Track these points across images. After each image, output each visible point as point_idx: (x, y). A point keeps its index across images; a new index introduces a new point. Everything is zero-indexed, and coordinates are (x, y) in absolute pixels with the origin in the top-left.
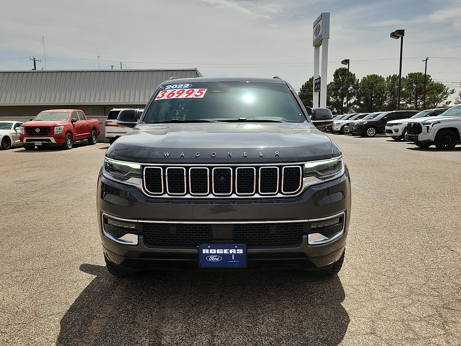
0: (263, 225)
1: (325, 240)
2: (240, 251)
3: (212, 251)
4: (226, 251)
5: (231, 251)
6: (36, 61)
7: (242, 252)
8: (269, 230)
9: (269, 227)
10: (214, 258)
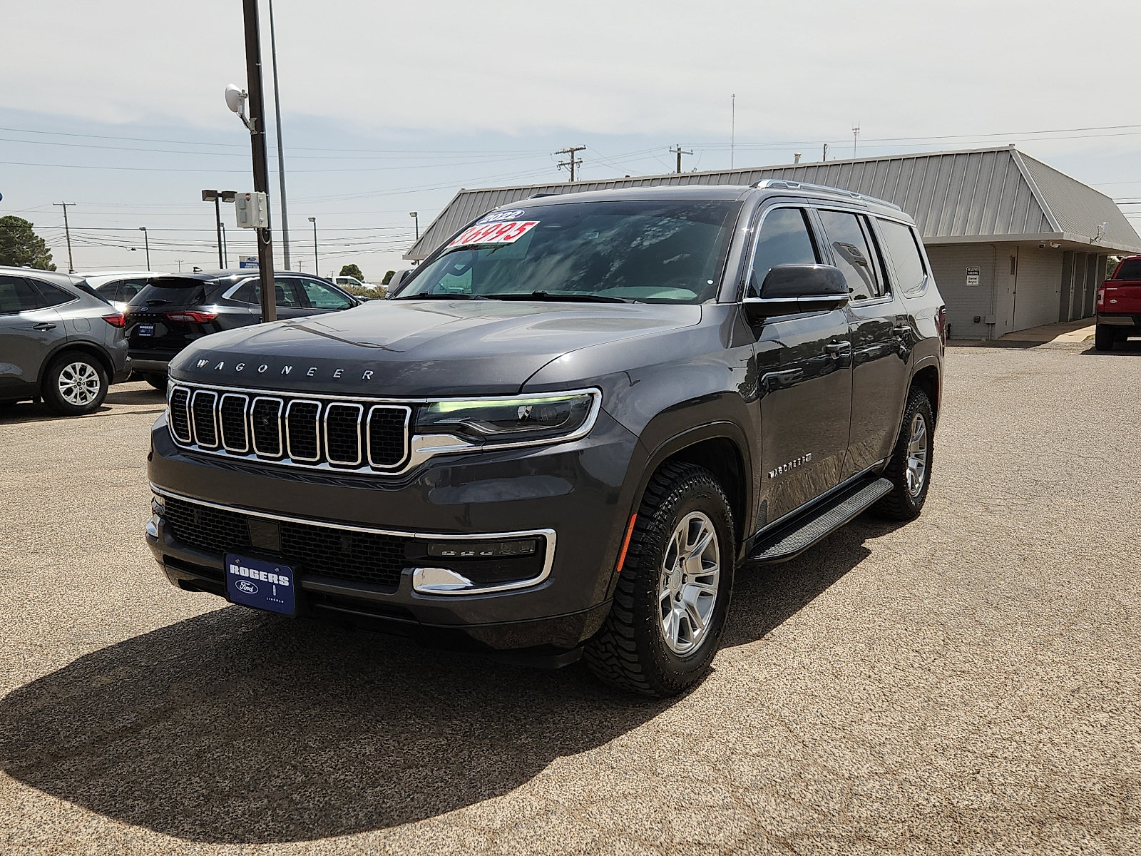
0: (338, 533)
1: (467, 588)
2: (284, 581)
3: (244, 572)
4: (262, 576)
5: (273, 578)
6: (682, 155)
7: (287, 584)
8: (337, 543)
9: (339, 538)
10: (247, 586)
